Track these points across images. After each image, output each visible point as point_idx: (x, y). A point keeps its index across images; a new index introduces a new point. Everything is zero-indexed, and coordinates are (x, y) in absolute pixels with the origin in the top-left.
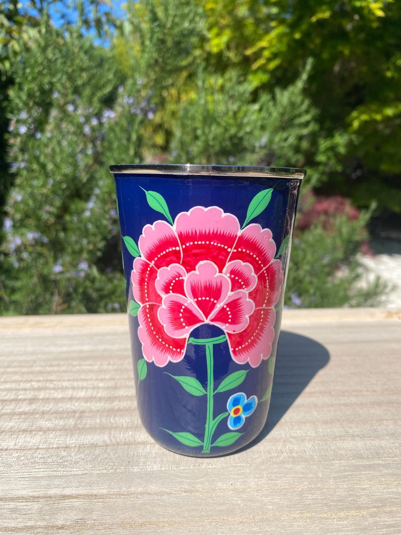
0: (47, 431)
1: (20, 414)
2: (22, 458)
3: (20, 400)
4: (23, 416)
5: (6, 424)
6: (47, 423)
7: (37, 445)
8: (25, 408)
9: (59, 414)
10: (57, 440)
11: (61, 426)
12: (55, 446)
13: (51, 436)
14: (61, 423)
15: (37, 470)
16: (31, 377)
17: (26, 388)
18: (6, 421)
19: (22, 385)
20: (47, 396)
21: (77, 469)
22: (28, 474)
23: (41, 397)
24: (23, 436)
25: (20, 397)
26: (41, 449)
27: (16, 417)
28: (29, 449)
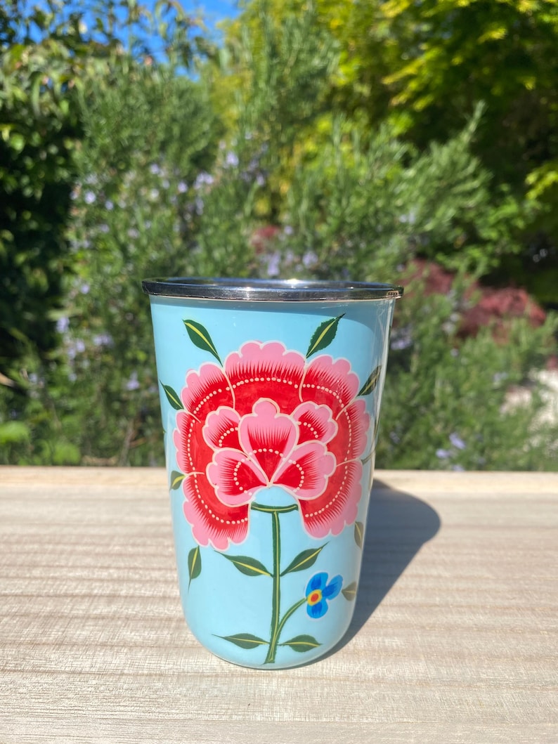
0: (133, 646)
1: (97, 618)
2: (102, 688)
3: (95, 596)
4: (101, 622)
5: (78, 633)
6: (133, 634)
7: (121, 668)
8: (102, 609)
9: (150, 621)
10: (147, 662)
11: (152, 640)
12: (146, 672)
13: (139, 655)
14: (153, 635)
15: (122, 708)
16: (107, 561)
17: (103, 577)
18: (78, 627)
19: (98, 574)
20: (131, 591)
21: (178, 711)
22: (111, 713)
23: (123, 593)
24: (102, 654)
25: (95, 592)
26: (126, 675)
27: (91, 622)
28: (111, 674)
